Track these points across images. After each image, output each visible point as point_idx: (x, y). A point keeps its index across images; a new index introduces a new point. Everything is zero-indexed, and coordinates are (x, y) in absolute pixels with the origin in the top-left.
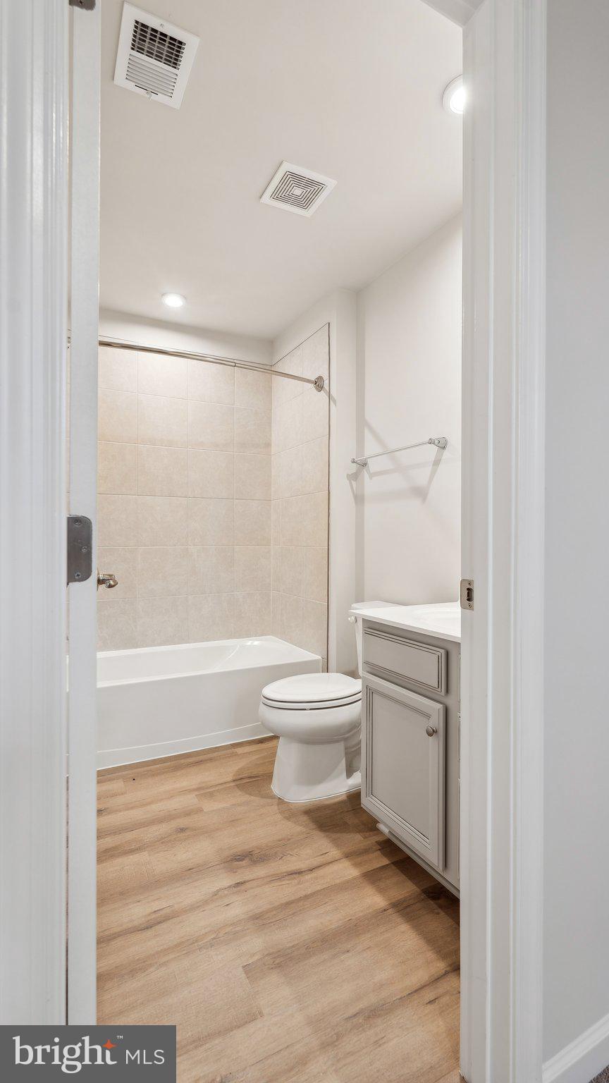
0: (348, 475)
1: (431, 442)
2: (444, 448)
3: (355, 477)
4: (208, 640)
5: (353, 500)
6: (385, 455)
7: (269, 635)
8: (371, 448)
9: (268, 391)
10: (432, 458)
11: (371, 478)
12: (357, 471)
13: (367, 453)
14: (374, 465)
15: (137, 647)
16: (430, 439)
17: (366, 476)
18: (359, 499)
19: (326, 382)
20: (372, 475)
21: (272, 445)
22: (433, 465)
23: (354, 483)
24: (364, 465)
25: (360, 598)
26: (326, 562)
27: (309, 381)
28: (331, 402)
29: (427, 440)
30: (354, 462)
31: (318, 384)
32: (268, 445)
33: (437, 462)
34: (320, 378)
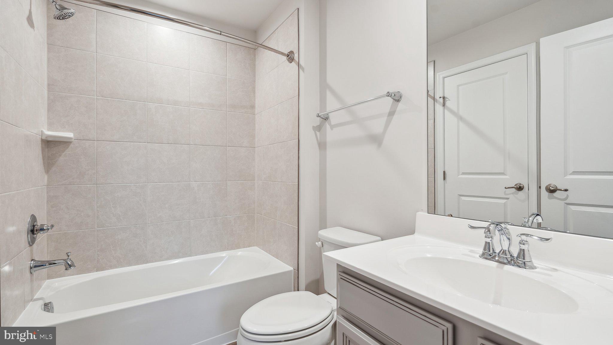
0: (313, 127)
1: (389, 95)
2: (398, 101)
3: (318, 128)
4: (207, 252)
5: (317, 147)
6: (342, 110)
7: (254, 246)
8: (332, 104)
9: (253, 67)
10: (387, 110)
11: (332, 129)
12: (320, 124)
13: (329, 109)
14: (334, 119)
15: (147, 262)
16: (388, 92)
17: (328, 127)
18: (322, 146)
19: (296, 56)
20: (332, 127)
21: (256, 107)
22: (388, 116)
23: (318, 133)
24: (326, 119)
25: (323, 225)
26: (296, 195)
27: (282, 54)
28: (301, 70)
29: (386, 93)
30: (318, 116)
31: (290, 57)
32: (253, 107)
33: (391, 114)
34: (292, 52)
